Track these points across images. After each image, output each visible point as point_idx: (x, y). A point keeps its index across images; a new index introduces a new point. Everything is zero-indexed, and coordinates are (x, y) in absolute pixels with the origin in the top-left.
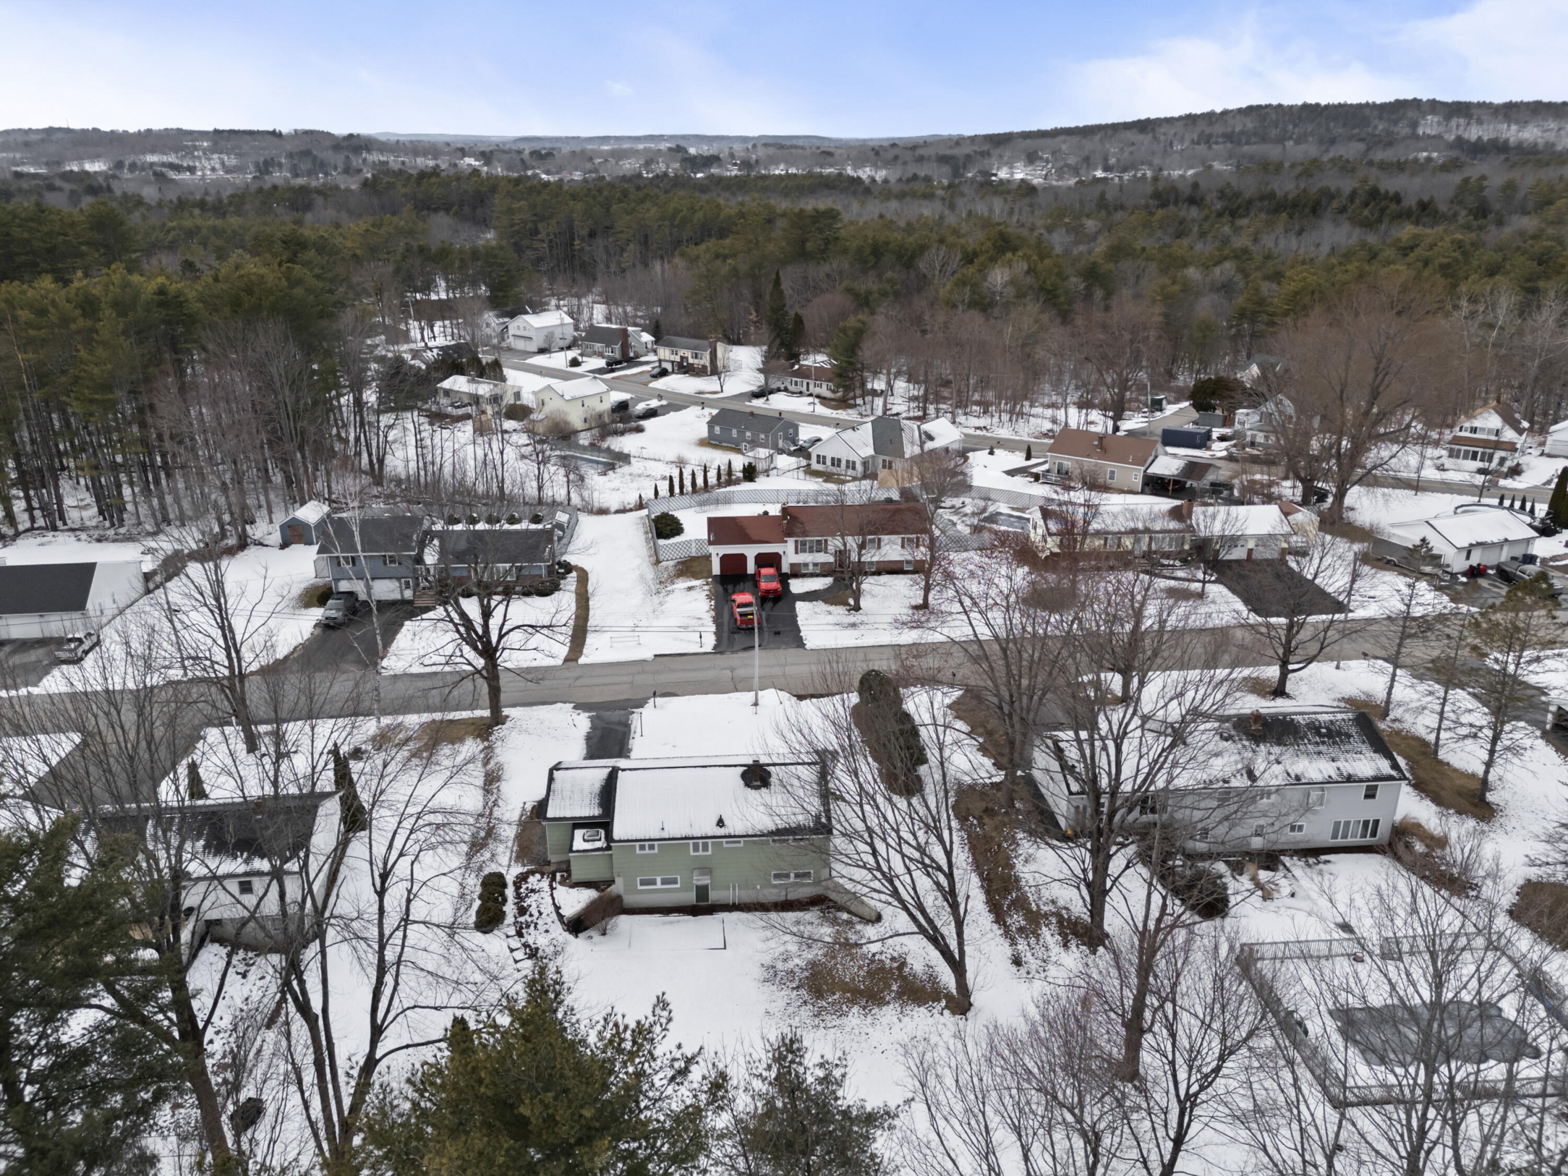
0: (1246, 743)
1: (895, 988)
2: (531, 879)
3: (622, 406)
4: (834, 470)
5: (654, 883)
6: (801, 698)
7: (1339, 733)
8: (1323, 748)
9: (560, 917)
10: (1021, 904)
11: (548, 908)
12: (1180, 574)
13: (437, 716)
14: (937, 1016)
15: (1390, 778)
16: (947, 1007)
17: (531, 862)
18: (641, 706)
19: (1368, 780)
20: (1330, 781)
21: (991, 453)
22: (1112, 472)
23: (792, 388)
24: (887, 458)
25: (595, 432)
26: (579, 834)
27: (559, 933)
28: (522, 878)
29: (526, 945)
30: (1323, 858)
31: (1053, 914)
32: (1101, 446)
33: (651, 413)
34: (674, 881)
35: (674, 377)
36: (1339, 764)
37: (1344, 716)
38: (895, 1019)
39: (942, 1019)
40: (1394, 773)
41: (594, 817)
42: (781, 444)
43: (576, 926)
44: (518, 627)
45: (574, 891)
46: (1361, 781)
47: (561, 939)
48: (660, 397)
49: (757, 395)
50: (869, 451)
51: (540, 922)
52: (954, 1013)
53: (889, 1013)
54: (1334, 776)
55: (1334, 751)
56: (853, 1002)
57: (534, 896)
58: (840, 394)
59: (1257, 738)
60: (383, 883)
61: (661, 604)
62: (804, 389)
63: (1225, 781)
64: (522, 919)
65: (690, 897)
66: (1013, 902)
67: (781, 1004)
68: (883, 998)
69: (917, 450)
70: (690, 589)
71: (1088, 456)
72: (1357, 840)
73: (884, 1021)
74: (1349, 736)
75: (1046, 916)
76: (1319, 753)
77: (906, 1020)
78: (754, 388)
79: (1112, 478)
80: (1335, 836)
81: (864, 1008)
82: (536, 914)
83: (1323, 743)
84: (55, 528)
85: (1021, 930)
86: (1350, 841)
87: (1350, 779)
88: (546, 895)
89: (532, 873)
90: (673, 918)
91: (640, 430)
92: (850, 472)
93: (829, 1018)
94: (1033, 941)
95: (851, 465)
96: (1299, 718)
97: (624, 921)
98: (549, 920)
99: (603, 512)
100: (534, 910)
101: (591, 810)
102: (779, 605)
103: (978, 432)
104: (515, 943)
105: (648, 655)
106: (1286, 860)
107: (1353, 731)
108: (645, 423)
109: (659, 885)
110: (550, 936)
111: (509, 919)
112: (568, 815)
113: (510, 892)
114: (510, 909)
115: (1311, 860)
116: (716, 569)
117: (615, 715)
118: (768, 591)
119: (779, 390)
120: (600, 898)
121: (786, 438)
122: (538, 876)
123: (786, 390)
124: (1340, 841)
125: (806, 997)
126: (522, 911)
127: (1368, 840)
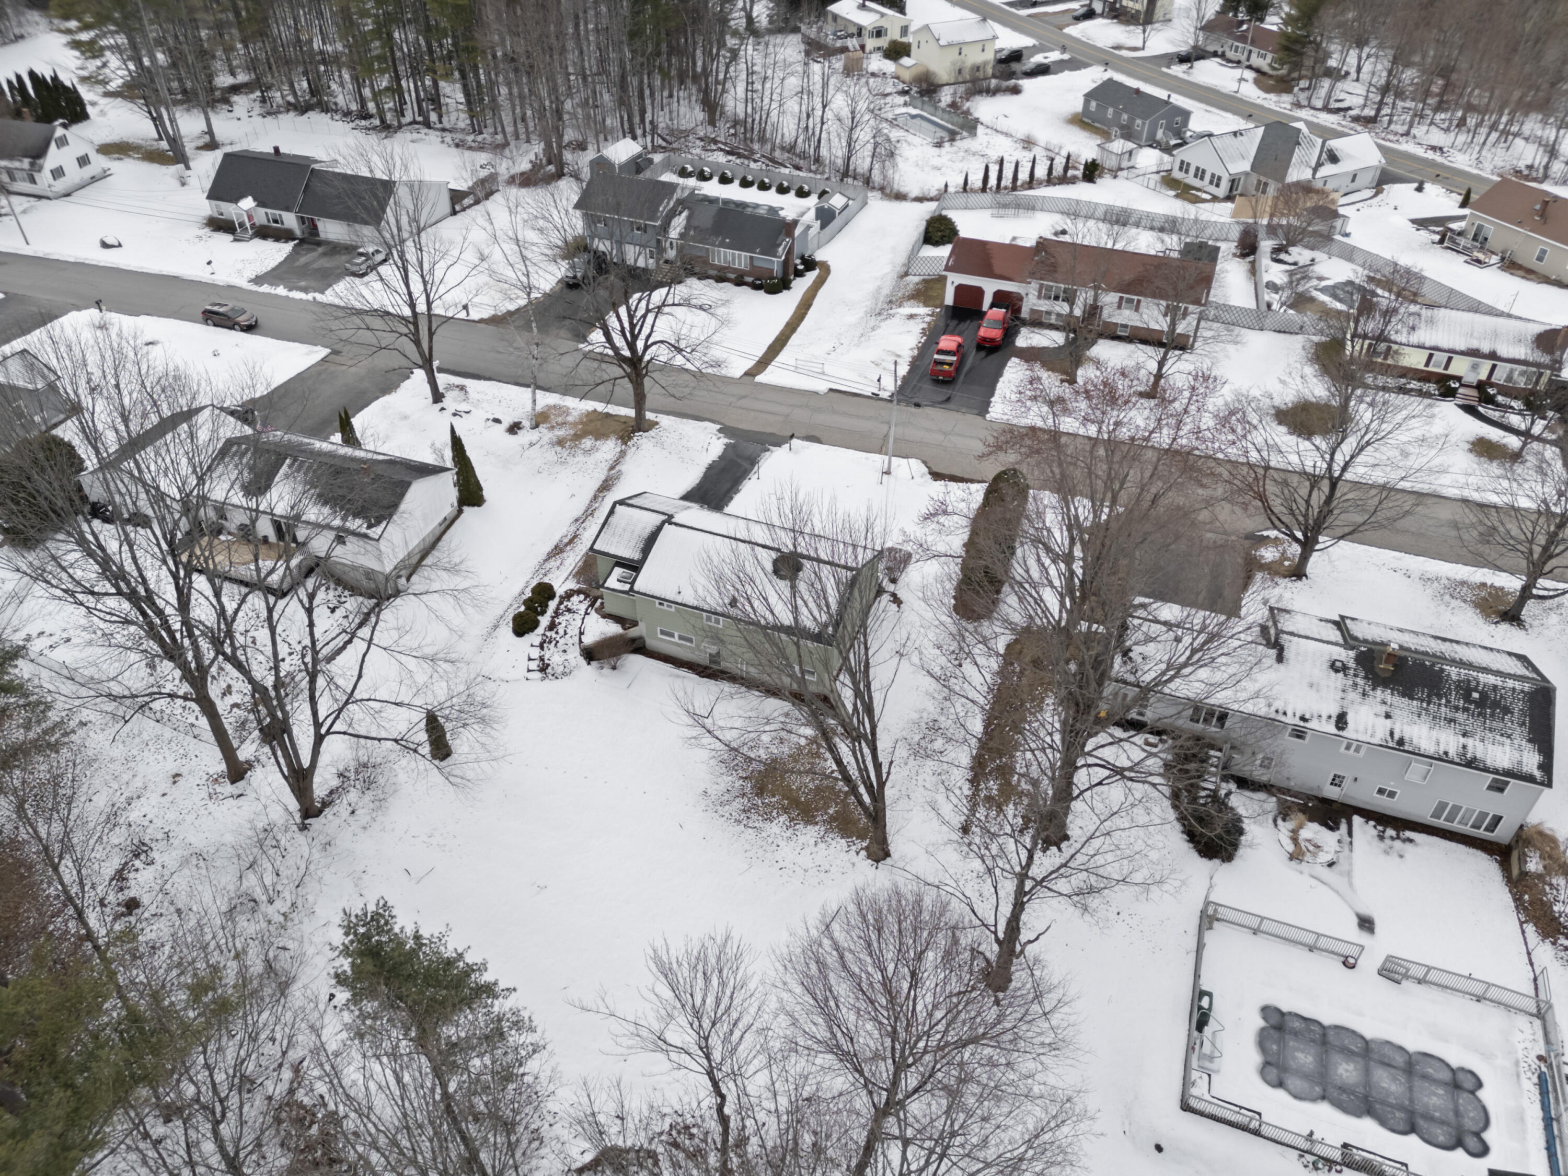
0: (1360, 681)
1: (831, 811)
2: (575, 599)
3: (1016, 56)
4: (1196, 183)
5: (672, 636)
6: (936, 476)
7: (1496, 704)
8: (1460, 716)
9: (581, 642)
10: (1005, 772)
11: (573, 631)
12: (1515, 420)
13: (600, 407)
14: (853, 853)
15: (1530, 779)
16: (867, 849)
17: (585, 582)
18: (779, 445)
19: (1496, 772)
20: (1444, 758)
21: (1420, 189)
22: (1544, 252)
23: (1230, 54)
24: (1263, 179)
25: (961, 89)
26: (618, 571)
27: (575, 657)
28: (569, 595)
29: (542, 659)
30: (1408, 834)
31: (1028, 794)
32: (1543, 214)
33: (1043, 70)
34: (690, 641)
35: (1099, 21)
36: (1470, 742)
37: (1517, 685)
38: (812, 842)
39: (855, 859)
40: (1537, 774)
41: (632, 560)
42: (1160, 134)
43: (590, 654)
44: (662, 342)
45: (603, 621)
46: (1486, 770)
47: (573, 662)
48: (1064, 49)
49: (1184, 59)
50: (1246, 166)
51: (562, 641)
52: (869, 857)
53: (810, 833)
54: (1452, 753)
55: (1471, 723)
56: (785, 810)
57: (568, 616)
58: (1283, 72)
59: (1377, 680)
60: (311, 603)
61: (873, 329)
62: (1243, 58)
63: (1303, 719)
64: (548, 634)
65: (702, 658)
66: (999, 768)
67: (722, 787)
68: (814, 817)
69: (1307, 174)
70: (911, 317)
71: (1519, 224)
72: (1467, 829)
73: (802, 839)
74: (1507, 711)
75: (1021, 794)
76: (1451, 721)
77: (822, 846)
78: (1183, 49)
79: (1540, 259)
80: (1437, 815)
81: (792, 820)
82: (561, 632)
83: (1465, 710)
84: (427, 124)
85: (989, 799)
86: (1455, 826)
87: (1471, 763)
88: (578, 618)
89: (579, 592)
90: (682, 672)
91: (1016, 91)
92: (1213, 189)
93: (754, 817)
94: (993, 813)
95: (1216, 181)
96: (1453, 672)
97: (635, 661)
98: (570, 642)
99: (900, 197)
100: (561, 630)
101: (630, 552)
102: (991, 357)
103: (1430, 155)
104: (536, 652)
105: (822, 386)
106: (1357, 820)
107: (1517, 707)
108: (1025, 83)
109: (676, 639)
110: (565, 657)
111: (540, 630)
112: (612, 552)
113: (553, 605)
114: (544, 621)
115: (1390, 832)
116: (949, 300)
117: (751, 448)
118: (984, 339)
119: (1215, 54)
120: (621, 636)
121: (1169, 128)
122: (582, 597)
123: (1223, 56)
124: (1441, 823)
125: (748, 790)
126: (552, 626)
127: (1481, 833)
